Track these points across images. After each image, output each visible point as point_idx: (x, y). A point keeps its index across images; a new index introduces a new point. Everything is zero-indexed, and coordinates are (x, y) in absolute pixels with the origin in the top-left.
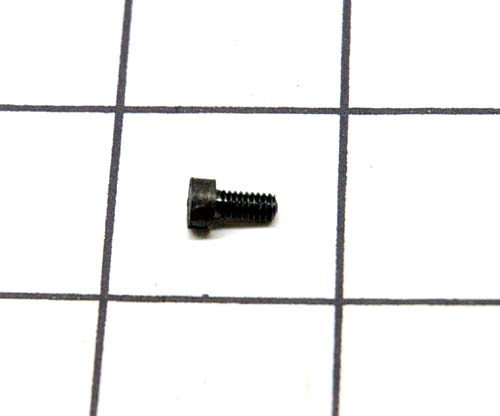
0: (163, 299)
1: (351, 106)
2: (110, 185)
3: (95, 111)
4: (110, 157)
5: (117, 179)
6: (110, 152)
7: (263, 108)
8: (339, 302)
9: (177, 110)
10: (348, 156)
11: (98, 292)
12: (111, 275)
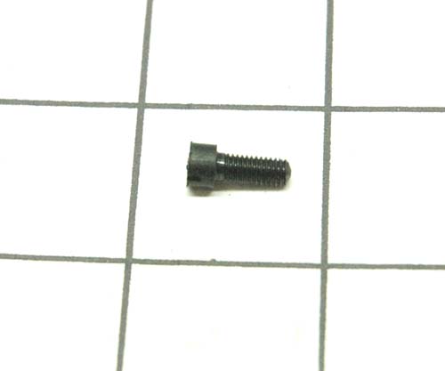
0: (178, 263)
1: (333, 105)
2: (134, 168)
3: (120, 107)
4: (134, 145)
5: (139, 164)
6: (134, 141)
7: (261, 106)
8: (324, 266)
9: (189, 107)
10: (331, 146)
11: (124, 256)
12: (135, 243)
